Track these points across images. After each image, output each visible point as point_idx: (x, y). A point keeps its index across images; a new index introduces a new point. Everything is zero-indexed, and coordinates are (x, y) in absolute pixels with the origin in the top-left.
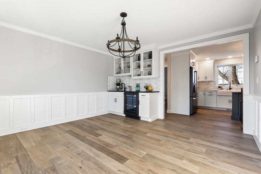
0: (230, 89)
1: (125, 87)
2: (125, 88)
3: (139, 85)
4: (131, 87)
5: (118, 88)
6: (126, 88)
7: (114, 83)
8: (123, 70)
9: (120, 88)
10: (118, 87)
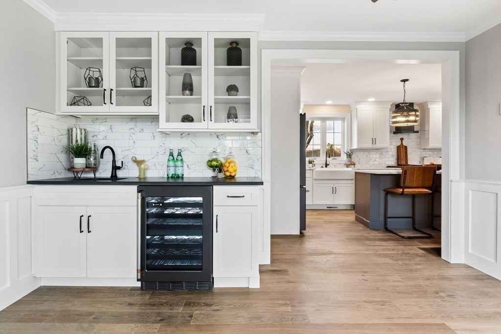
0: (327, 165)
1: (114, 161)
2: (115, 168)
3: (180, 154)
4: (143, 162)
5: (76, 166)
6: (119, 168)
7: (57, 143)
8: (114, 93)
9: (87, 167)
10: (80, 162)
